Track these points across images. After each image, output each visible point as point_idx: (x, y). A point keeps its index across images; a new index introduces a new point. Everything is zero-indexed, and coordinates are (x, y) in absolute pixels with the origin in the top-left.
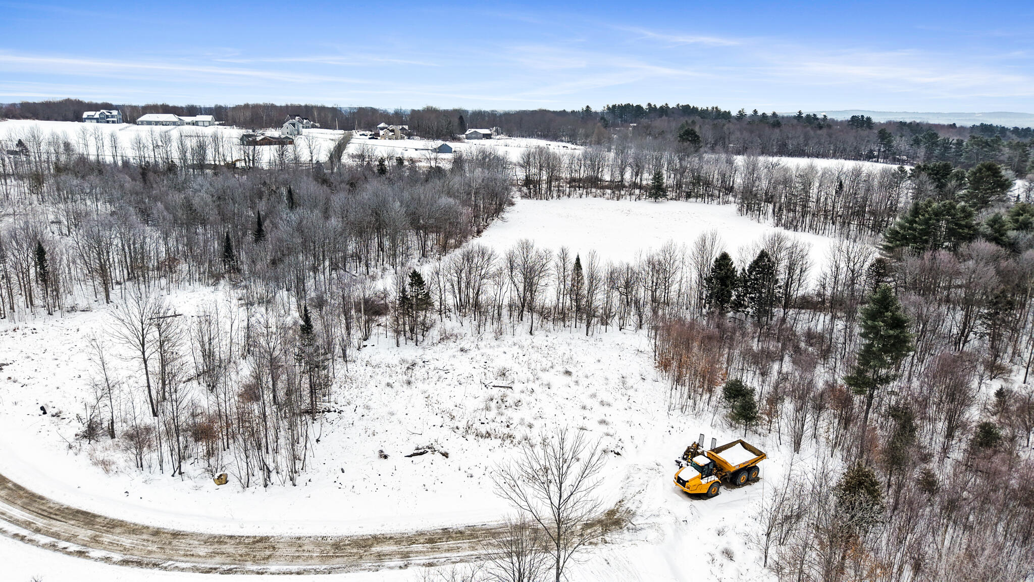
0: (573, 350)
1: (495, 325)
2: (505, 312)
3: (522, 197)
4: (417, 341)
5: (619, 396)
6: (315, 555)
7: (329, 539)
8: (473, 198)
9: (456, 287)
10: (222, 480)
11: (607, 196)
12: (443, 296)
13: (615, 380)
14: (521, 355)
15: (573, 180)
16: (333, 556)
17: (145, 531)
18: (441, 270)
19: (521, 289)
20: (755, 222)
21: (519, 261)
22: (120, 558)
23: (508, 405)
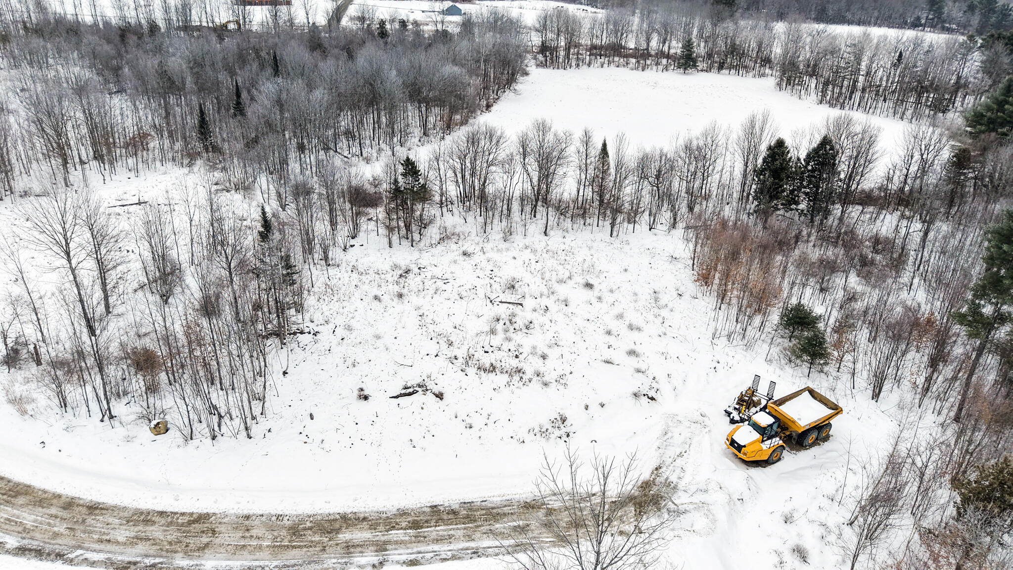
0: (595, 256)
1: (504, 223)
2: (516, 206)
3: (537, 66)
4: (412, 241)
5: (651, 317)
6: (265, 544)
7: (286, 519)
8: (483, 67)
9: (459, 176)
10: (161, 429)
11: (631, 66)
12: (444, 186)
13: (645, 295)
14: (533, 262)
15: (594, 47)
16: (288, 546)
17: (55, 501)
18: (442, 155)
19: (535, 180)
20: (795, 98)
21: (533, 145)
22: (16, 544)
23: (517, 328)
